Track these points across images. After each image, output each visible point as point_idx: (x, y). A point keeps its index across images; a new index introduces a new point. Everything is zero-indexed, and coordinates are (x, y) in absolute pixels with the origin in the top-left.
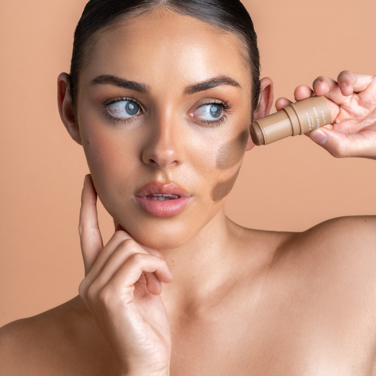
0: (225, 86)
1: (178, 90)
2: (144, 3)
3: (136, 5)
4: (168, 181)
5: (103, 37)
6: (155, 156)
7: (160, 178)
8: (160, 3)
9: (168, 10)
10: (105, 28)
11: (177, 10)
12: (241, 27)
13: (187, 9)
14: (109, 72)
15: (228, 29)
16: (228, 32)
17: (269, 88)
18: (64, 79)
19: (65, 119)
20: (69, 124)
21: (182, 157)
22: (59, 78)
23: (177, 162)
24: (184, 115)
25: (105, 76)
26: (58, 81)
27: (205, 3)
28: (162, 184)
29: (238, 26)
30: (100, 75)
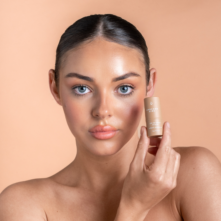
0: (133, 77)
1: (109, 80)
2: (91, 36)
3: (87, 38)
4: (106, 125)
5: (71, 54)
6: (99, 113)
7: (102, 123)
8: (99, 36)
9: (103, 40)
10: (72, 50)
11: (107, 39)
12: (139, 46)
13: (112, 39)
14: (75, 71)
15: (133, 48)
16: (133, 49)
17: (155, 74)
18: (52, 72)
19: (53, 92)
20: (55, 95)
21: (112, 113)
22: (49, 72)
23: (110, 116)
24: (112, 92)
25: (72, 73)
26: (49, 74)
27: (121, 35)
28: (103, 126)
29: (138, 45)
30: (70, 73)
